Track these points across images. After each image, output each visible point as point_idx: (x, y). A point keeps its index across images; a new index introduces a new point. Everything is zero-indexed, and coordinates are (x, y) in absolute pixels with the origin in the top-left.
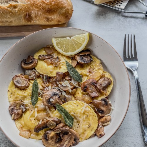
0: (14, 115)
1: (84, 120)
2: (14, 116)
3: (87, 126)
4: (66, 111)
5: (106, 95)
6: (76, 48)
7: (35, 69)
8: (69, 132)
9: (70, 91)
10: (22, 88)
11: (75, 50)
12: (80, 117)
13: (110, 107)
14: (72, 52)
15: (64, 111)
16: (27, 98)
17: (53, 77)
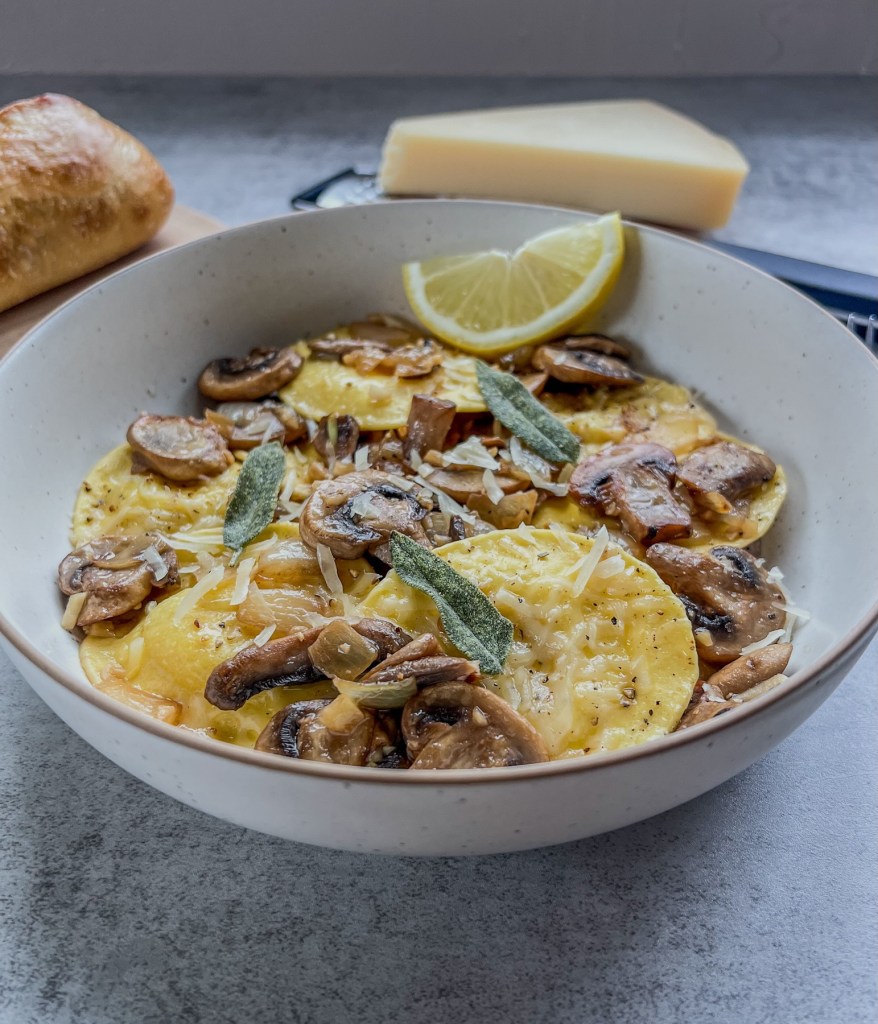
0: (84, 595)
1: (588, 652)
2: (85, 604)
3: (612, 690)
4: (459, 580)
5: (741, 534)
6: (544, 301)
7: (278, 400)
8: (471, 707)
9: (496, 496)
10: (176, 472)
11: (540, 311)
12: (560, 624)
13: (776, 605)
14: (521, 322)
15: (441, 581)
16: (197, 525)
17: (385, 432)
